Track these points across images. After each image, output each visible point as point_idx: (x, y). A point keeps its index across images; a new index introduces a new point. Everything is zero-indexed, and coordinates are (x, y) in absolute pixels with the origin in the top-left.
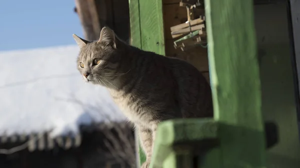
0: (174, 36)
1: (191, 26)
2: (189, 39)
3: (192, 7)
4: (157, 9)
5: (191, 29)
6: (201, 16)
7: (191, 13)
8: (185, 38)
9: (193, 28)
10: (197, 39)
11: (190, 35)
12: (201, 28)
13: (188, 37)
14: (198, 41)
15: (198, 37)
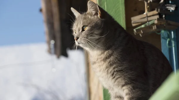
0: (134, 25)
1: (148, 17)
2: (146, 27)
3: (149, 2)
4: (120, 3)
5: (147, 19)
6: (156, 9)
7: (148, 6)
8: (143, 26)
9: (149, 19)
10: (153, 27)
11: (147, 24)
12: (157, 18)
13: (146, 25)
14: (154, 29)
15: (154, 25)
